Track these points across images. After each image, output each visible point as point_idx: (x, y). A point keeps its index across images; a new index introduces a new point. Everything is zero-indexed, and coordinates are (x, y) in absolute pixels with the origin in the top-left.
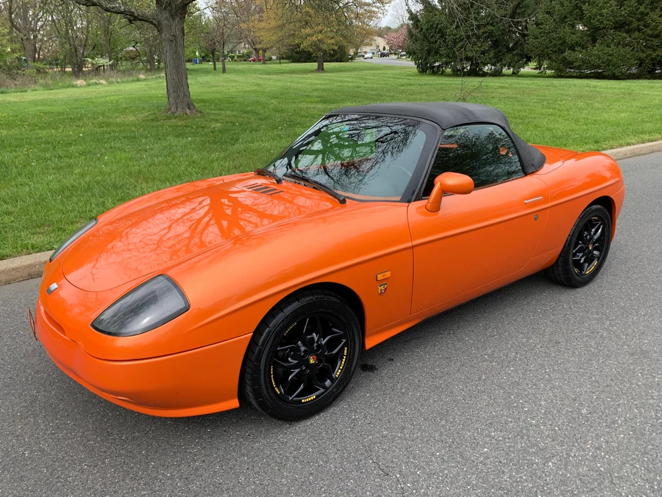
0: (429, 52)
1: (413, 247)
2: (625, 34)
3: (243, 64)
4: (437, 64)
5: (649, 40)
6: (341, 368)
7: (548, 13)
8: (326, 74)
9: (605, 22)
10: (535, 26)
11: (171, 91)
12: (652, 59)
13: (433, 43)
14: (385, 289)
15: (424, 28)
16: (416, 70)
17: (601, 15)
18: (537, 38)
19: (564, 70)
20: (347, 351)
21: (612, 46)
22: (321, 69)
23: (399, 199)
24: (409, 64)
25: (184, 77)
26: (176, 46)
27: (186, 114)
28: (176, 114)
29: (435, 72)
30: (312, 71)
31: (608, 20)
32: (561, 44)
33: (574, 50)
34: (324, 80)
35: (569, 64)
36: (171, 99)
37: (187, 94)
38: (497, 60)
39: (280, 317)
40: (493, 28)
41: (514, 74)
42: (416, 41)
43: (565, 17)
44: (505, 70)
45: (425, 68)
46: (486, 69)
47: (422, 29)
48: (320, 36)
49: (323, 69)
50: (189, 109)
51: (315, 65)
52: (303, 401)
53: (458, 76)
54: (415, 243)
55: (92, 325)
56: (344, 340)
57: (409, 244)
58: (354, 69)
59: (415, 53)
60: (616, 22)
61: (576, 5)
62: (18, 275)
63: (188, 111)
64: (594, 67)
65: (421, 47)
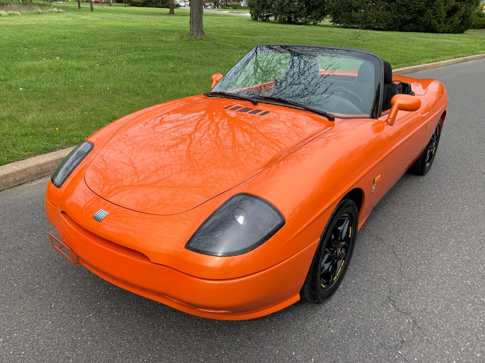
5: (400, 8)
8: (177, 17)
12: (401, 20)
16: (249, 18)
19: (350, 23)
30: (165, 14)
41: (314, 24)
45: (257, 17)
49: (173, 13)
63: (203, 36)
65: (258, 2)
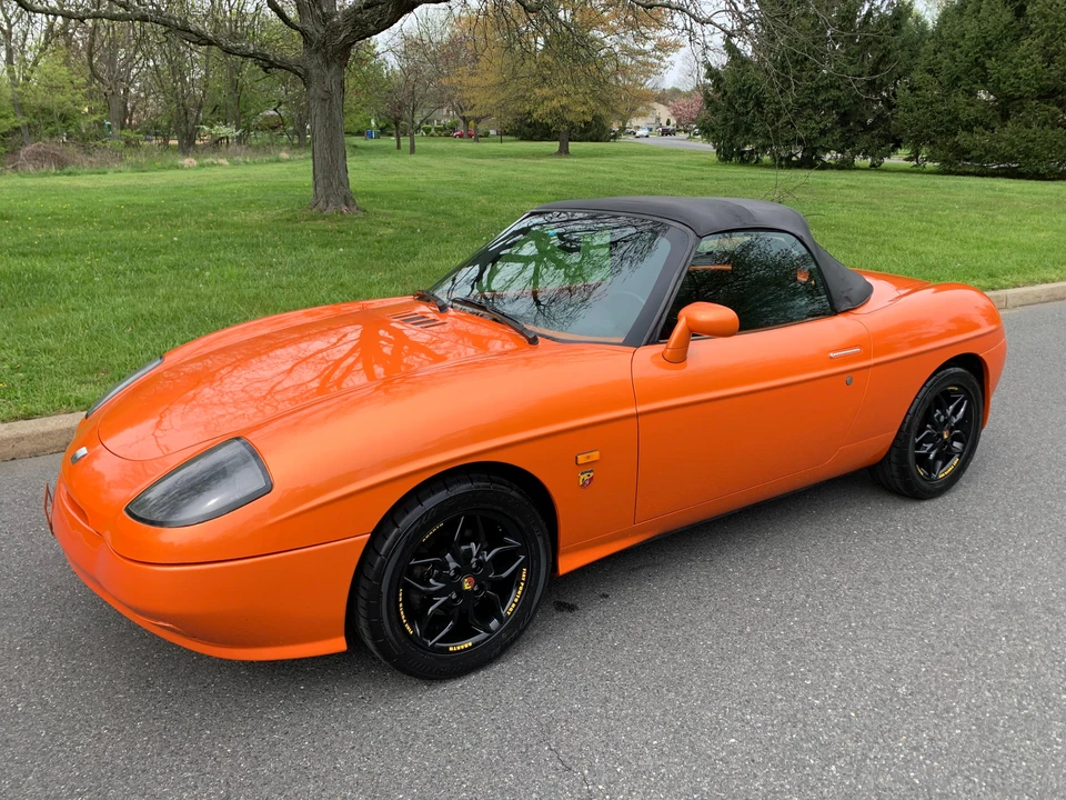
0: (736, 129)
1: (637, 415)
2: (1055, 108)
3: (444, 141)
4: (747, 148)
6: (516, 600)
7: (930, 71)
8: (571, 160)
9: (1022, 88)
10: (908, 91)
11: (320, 176)
13: (743, 114)
14: (591, 479)
15: (730, 90)
16: (714, 157)
17: (1016, 76)
18: (912, 111)
19: (957, 162)
20: (527, 574)
21: (1035, 126)
22: (564, 151)
23: (621, 341)
24: (705, 148)
25: (341, 156)
26: (330, 108)
27: (342, 213)
28: (325, 213)
29: (745, 160)
30: (550, 155)
31: (1028, 85)
32: (951, 122)
33: (971, 131)
34: (567, 168)
35: (962, 153)
36: (318, 189)
37: (344, 183)
38: (846, 144)
39: (417, 512)
40: (841, 94)
41: (874, 167)
42: (717, 110)
43: (958, 78)
44: (859, 161)
45: (730, 154)
46: (827, 157)
47: (725, 93)
48: (564, 101)
49: (567, 152)
50: (347, 205)
51: (554, 146)
52: (451, 649)
53: (781, 167)
54: (641, 409)
55: (127, 510)
56: (523, 557)
57: (632, 411)
58: (617, 153)
59: (713, 130)
60: (1042, 88)
61: (976, 59)
62: (50, 443)
63: (344, 209)
64: (1005, 159)
65: (724, 120)
